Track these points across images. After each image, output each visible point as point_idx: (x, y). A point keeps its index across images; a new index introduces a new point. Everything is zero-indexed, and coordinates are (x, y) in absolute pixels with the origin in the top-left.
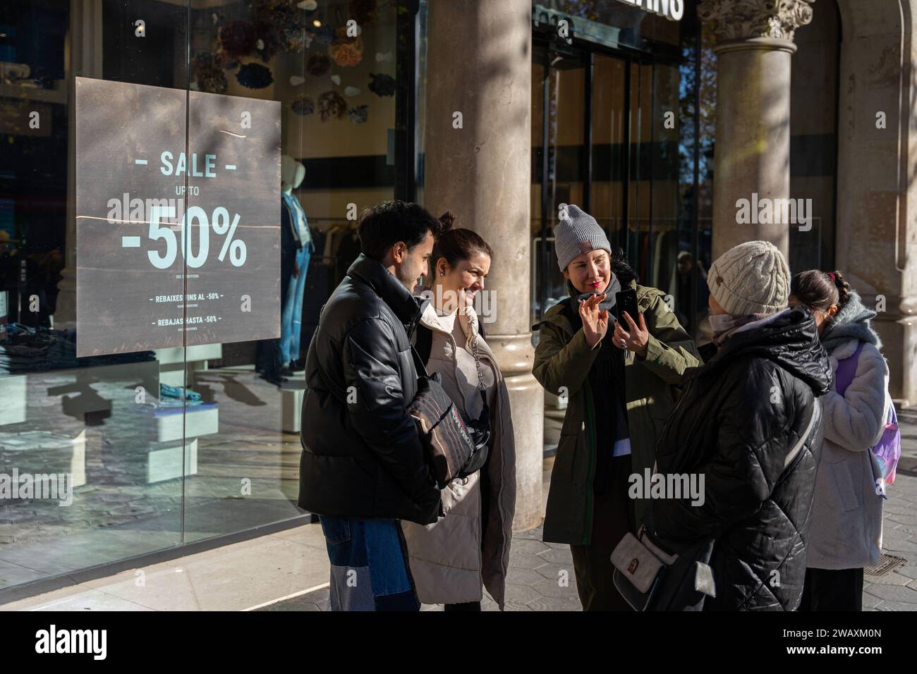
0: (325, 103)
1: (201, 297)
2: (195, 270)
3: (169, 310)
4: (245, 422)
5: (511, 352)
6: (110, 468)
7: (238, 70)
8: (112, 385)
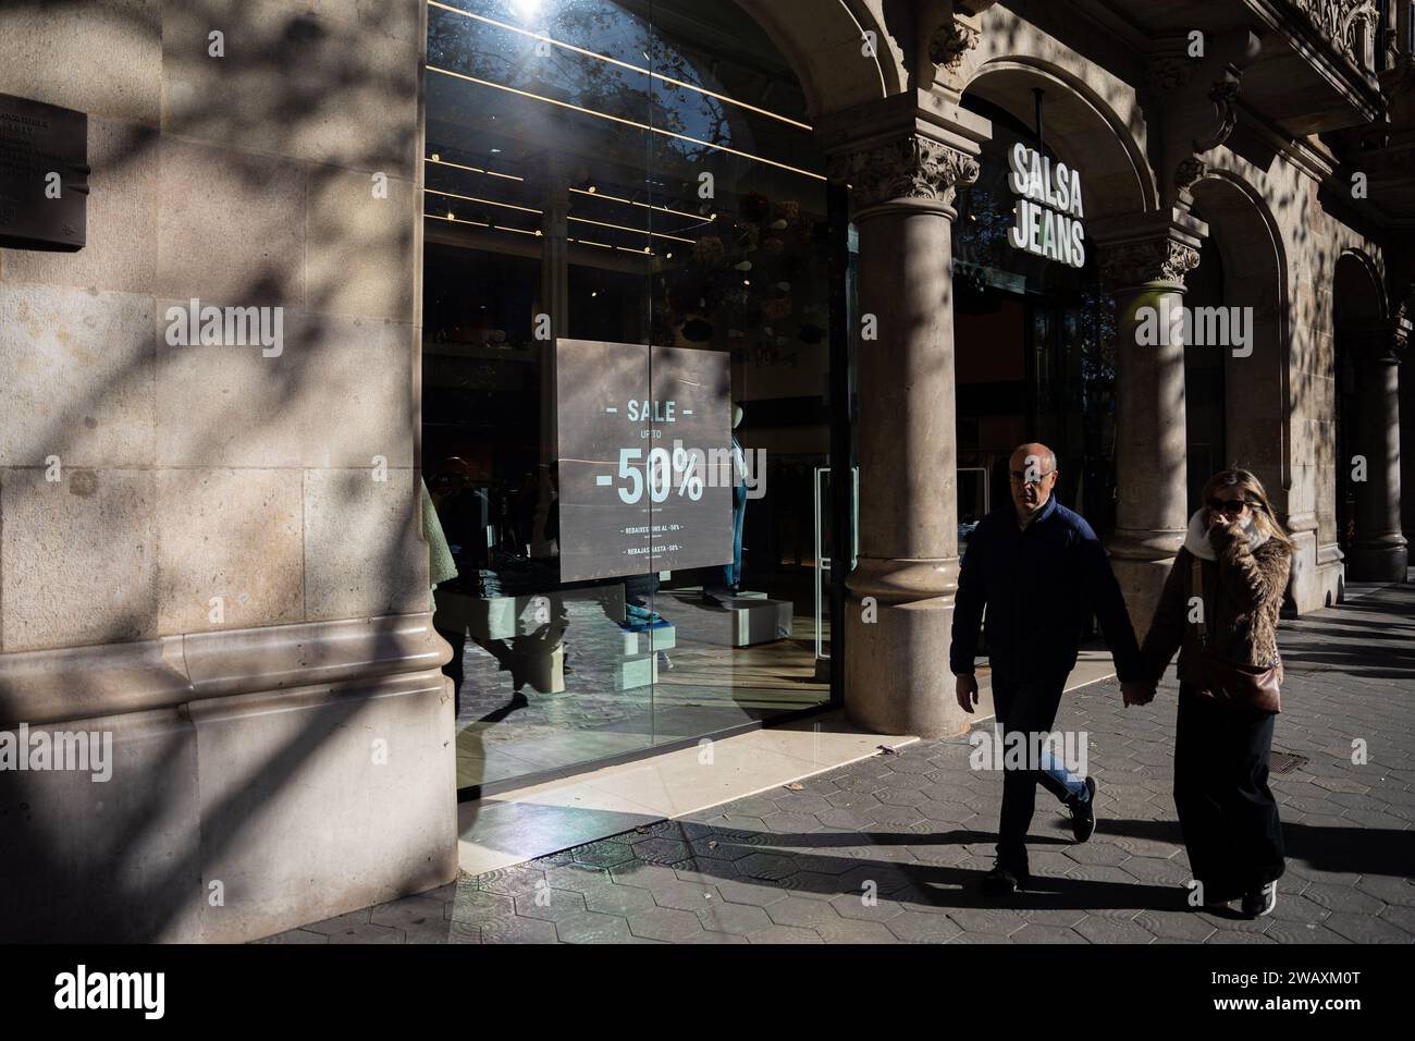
0: (759, 352)
1: (664, 529)
2: (659, 505)
3: (638, 540)
4: (694, 637)
5: (941, 574)
6: (582, 677)
7: (683, 326)
8: (577, 604)
